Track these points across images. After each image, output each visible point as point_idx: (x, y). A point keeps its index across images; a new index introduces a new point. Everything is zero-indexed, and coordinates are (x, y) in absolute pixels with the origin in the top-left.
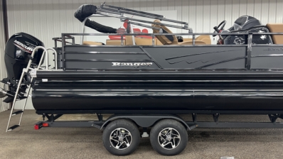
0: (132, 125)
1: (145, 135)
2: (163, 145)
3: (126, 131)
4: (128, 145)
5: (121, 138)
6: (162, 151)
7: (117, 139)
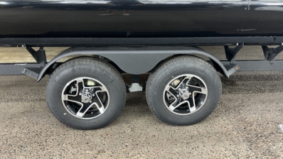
0: (108, 70)
1: (135, 87)
2: (172, 108)
3: (97, 84)
4: (102, 110)
5: (85, 97)
6: (170, 119)
7: (79, 98)
